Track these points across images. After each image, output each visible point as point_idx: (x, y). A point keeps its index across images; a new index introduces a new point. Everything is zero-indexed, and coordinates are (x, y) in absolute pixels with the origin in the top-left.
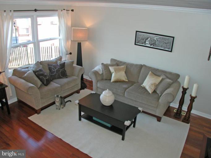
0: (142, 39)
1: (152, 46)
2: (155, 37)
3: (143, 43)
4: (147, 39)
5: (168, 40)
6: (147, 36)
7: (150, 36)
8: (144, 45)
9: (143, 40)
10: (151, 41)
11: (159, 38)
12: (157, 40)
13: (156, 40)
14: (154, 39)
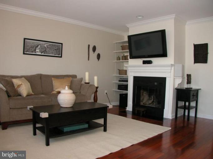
0: (31, 47)
1: (43, 54)
2: (45, 44)
3: (32, 52)
4: (38, 46)
5: (57, 46)
6: (37, 44)
7: (40, 43)
8: (34, 53)
9: (33, 48)
10: (42, 48)
11: (49, 45)
12: (48, 47)
13: (46, 47)
14: (44, 47)
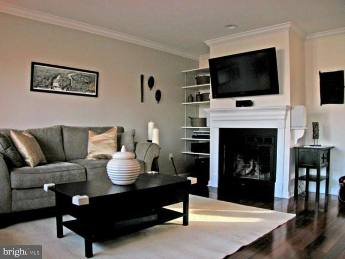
0: (45, 78)
1: (65, 91)
2: (68, 74)
3: (47, 86)
4: (55, 77)
5: (89, 77)
6: (55, 72)
7: (60, 72)
8: (50, 89)
9: (48, 80)
10: (63, 80)
11: (76, 75)
12: (73, 79)
13: (71, 78)
14: (67, 78)
